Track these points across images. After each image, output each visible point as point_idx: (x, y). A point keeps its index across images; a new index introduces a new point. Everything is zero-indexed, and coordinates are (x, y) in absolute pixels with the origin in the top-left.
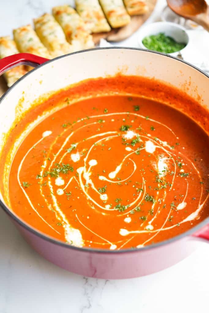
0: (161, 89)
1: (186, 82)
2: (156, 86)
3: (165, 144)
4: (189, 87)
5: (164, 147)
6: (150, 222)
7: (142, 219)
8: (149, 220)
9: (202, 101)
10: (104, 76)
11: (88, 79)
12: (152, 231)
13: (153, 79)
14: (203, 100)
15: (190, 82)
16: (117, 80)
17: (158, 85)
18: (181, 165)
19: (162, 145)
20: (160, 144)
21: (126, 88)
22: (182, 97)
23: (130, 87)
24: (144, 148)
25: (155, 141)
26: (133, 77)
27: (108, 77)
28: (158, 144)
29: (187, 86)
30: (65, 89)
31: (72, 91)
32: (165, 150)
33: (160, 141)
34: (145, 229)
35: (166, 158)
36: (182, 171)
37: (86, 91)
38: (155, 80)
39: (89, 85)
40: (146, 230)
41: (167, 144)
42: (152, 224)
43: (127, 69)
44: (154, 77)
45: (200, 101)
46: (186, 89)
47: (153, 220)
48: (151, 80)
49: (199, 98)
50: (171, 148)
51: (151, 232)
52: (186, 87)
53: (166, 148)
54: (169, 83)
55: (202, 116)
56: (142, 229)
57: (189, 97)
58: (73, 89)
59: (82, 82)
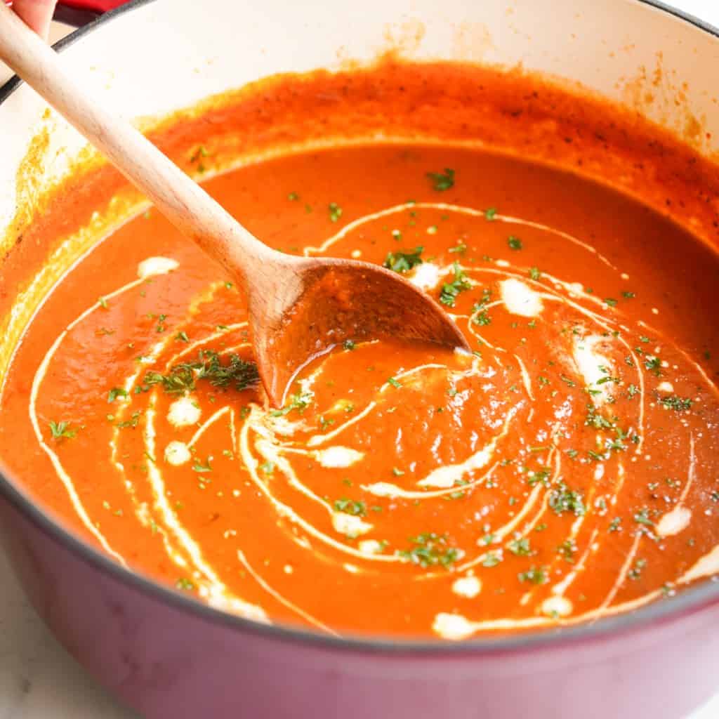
0: (546, 108)
1: (642, 74)
2: (526, 98)
3: (576, 289)
4: (655, 91)
5: (574, 300)
6: (560, 588)
7: (527, 579)
8: (556, 579)
9: (705, 139)
10: (334, 66)
11: (278, 75)
12: (567, 617)
13: (517, 70)
14: (708, 136)
15: (658, 72)
16: (382, 82)
17: (535, 95)
18: (656, 364)
19: (564, 293)
20: (557, 290)
21: (412, 109)
22: (624, 132)
23: (427, 108)
24: (496, 303)
25: (531, 281)
26: (441, 67)
27: (347, 69)
28: (547, 288)
29: (647, 87)
30: (193, 115)
31: (216, 119)
32: (584, 311)
33: (554, 280)
34: (538, 610)
35: (595, 339)
36: (666, 387)
37: (268, 121)
38: (524, 74)
39: (278, 100)
40: (542, 615)
41: (585, 290)
42: (568, 594)
43: (418, 38)
44: (520, 64)
45: (697, 138)
46: (642, 99)
47: (570, 578)
48: (510, 75)
49: (694, 128)
50: (605, 306)
51: (564, 622)
52: (643, 93)
53: (582, 302)
54: (579, 84)
55: (705, 197)
56: (528, 612)
57: (653, 129)
58: (221, 113)
59: (252, 85)
